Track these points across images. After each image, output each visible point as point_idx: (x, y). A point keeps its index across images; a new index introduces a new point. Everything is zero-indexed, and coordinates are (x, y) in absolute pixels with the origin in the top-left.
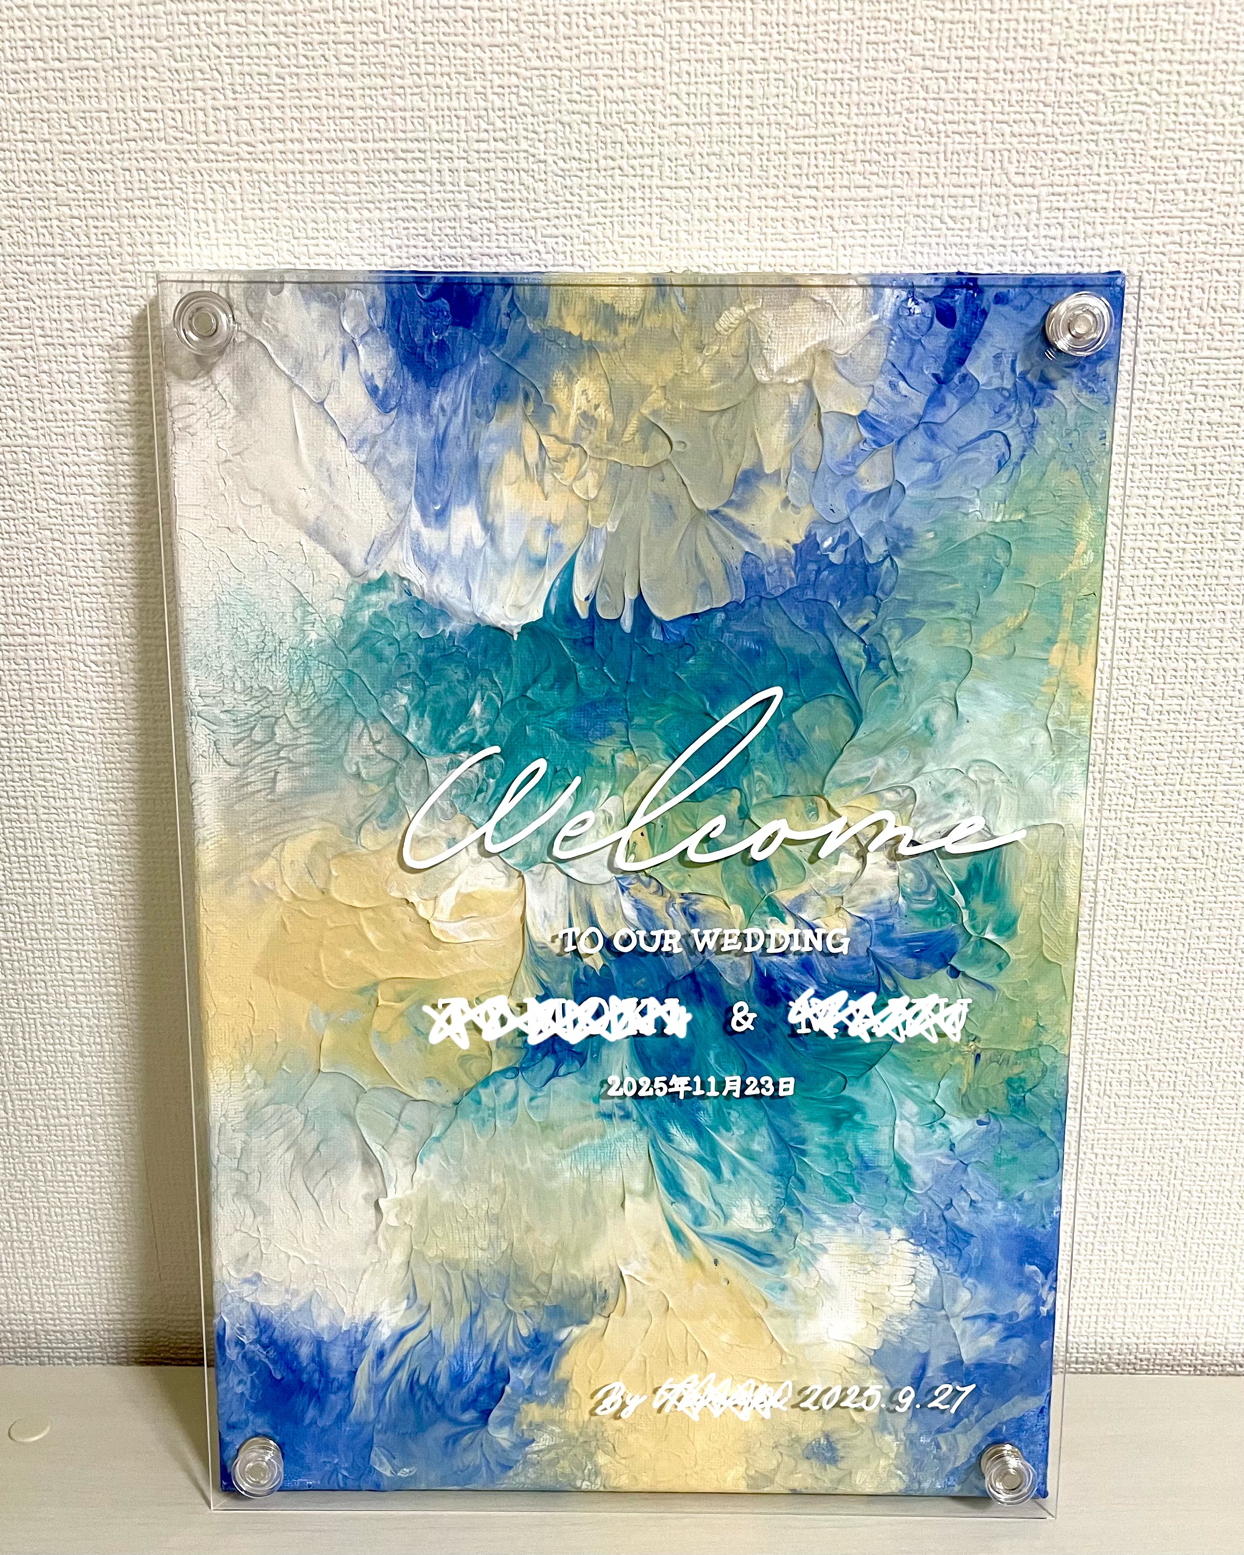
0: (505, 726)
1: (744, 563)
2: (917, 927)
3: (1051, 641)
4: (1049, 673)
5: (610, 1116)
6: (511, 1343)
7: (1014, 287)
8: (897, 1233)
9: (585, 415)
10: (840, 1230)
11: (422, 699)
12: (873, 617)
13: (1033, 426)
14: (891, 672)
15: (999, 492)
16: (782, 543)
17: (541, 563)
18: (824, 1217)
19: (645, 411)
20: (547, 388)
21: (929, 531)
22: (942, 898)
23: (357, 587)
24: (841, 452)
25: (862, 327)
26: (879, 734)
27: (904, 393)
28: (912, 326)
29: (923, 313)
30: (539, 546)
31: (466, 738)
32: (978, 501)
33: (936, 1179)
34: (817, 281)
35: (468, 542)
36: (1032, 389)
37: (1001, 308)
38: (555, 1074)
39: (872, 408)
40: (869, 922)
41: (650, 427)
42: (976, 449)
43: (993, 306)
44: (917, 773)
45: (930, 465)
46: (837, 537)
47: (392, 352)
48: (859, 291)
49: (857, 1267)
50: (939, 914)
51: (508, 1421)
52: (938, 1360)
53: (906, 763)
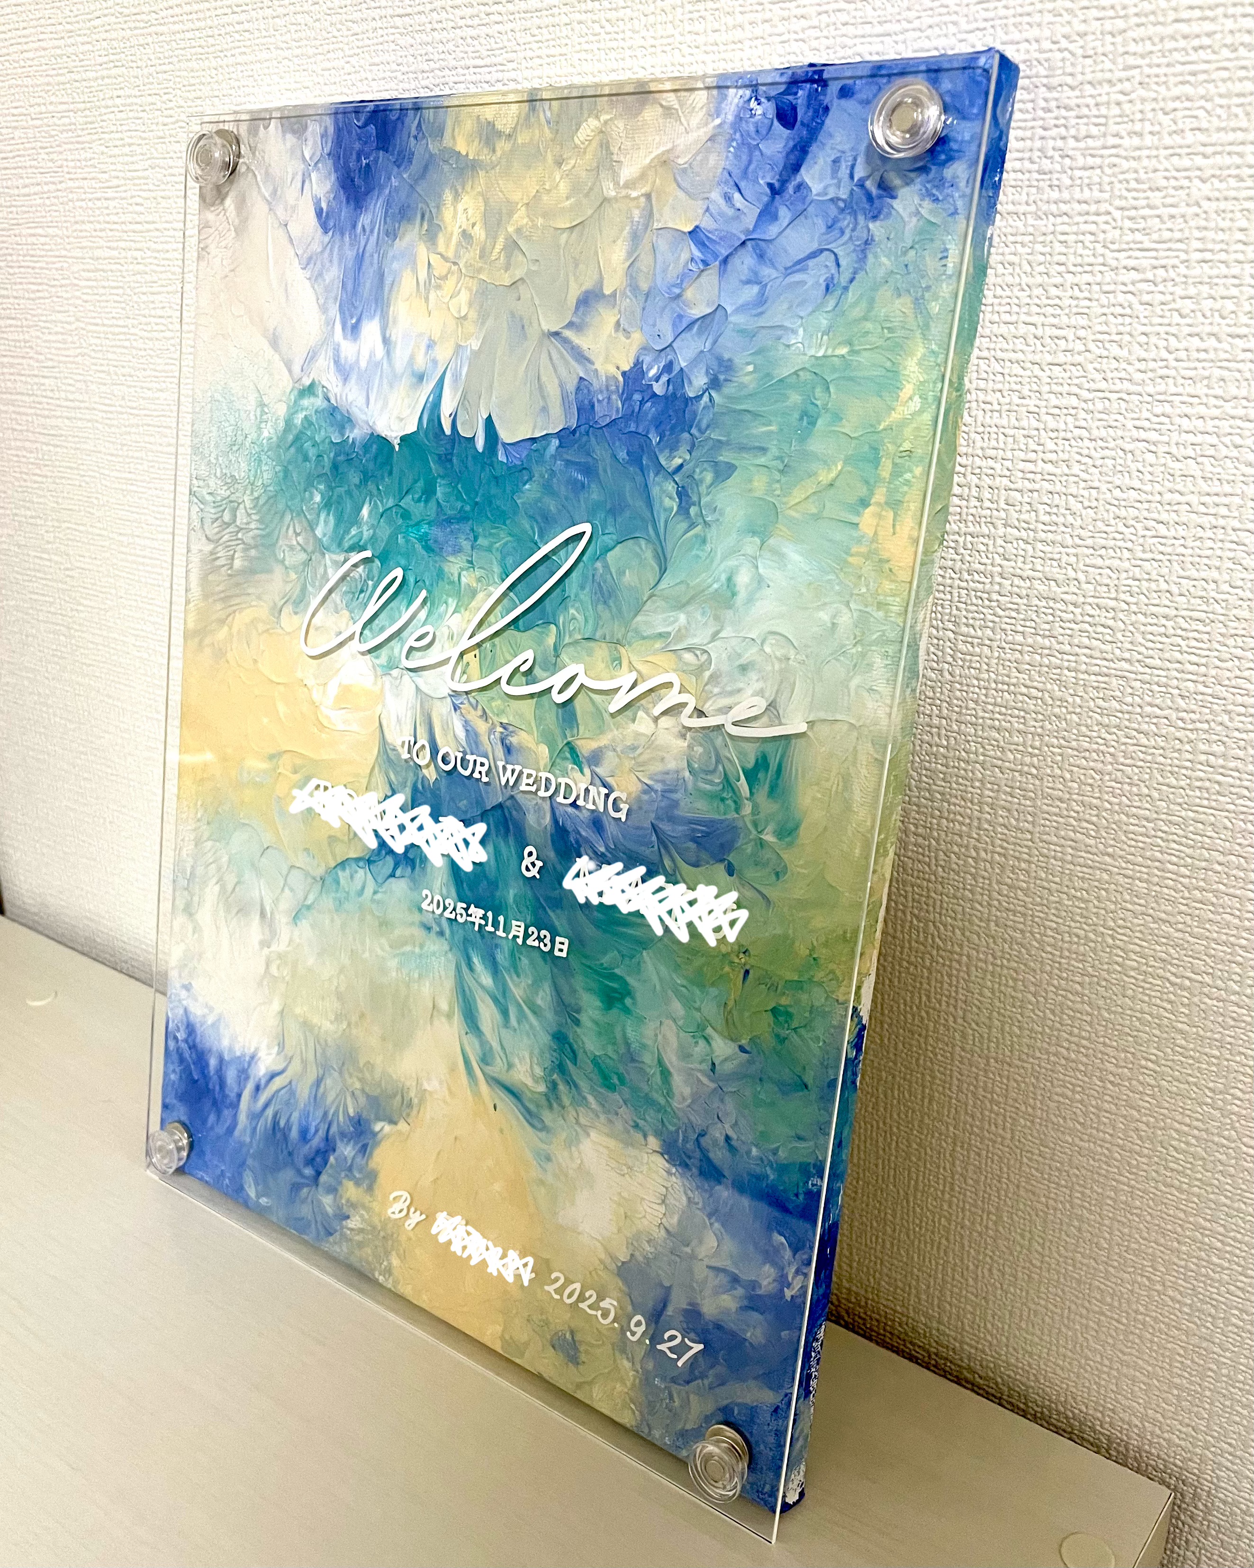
0: (385, 532)
1: (578, 389)
2: (703, 809)
3: (864, 503)
4: (859, 541)
5: (429, 929)
6: (341, 1118)
7: (861, 77)
8: (653, 1142)
9: (465, 234)
10: (603, 1117)
11: (330, 498)
12: (688, 457)
13: (866, 243)
14: (700, 520)
15: (824, 322)
16: (612, 370)
17: (421, 378)
18: (590, 1098)
19: (511, 229)
20: (438, 207)
21: (748, 364)
22: (728, 782)
23: (296, 392)
24: (673, 273)
25: (704, 133)
26: (683, 587)
27: (738, 205)
28: (752, 129)
29: (764, 114)
30: (421, 362)
31: (355, 540)
32: (801, 331)
33: (695, 1097)
34: (668, 86)
35: (372, 354)
36: (870, 198)
37: (844, 102)
38: (393, 875)
39: (707, 223)
40: (656, 791)
41: (512, 246)
42: (804, 270)
43: (836, 101)
44: (714, 637)
45: (756, 289)
46: (662, 365)
47: (333, 177)
48: (705, 92)
49: (614, 1164)
50: (723, 800)
51: (333, 1190)
52: (678, 1302)
53: (705, 624)
